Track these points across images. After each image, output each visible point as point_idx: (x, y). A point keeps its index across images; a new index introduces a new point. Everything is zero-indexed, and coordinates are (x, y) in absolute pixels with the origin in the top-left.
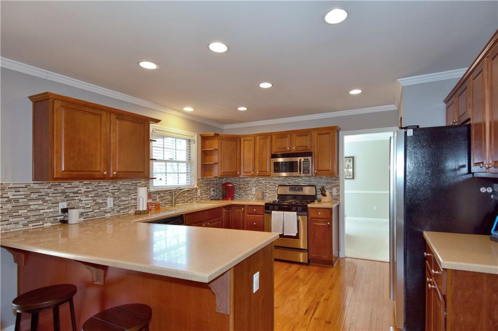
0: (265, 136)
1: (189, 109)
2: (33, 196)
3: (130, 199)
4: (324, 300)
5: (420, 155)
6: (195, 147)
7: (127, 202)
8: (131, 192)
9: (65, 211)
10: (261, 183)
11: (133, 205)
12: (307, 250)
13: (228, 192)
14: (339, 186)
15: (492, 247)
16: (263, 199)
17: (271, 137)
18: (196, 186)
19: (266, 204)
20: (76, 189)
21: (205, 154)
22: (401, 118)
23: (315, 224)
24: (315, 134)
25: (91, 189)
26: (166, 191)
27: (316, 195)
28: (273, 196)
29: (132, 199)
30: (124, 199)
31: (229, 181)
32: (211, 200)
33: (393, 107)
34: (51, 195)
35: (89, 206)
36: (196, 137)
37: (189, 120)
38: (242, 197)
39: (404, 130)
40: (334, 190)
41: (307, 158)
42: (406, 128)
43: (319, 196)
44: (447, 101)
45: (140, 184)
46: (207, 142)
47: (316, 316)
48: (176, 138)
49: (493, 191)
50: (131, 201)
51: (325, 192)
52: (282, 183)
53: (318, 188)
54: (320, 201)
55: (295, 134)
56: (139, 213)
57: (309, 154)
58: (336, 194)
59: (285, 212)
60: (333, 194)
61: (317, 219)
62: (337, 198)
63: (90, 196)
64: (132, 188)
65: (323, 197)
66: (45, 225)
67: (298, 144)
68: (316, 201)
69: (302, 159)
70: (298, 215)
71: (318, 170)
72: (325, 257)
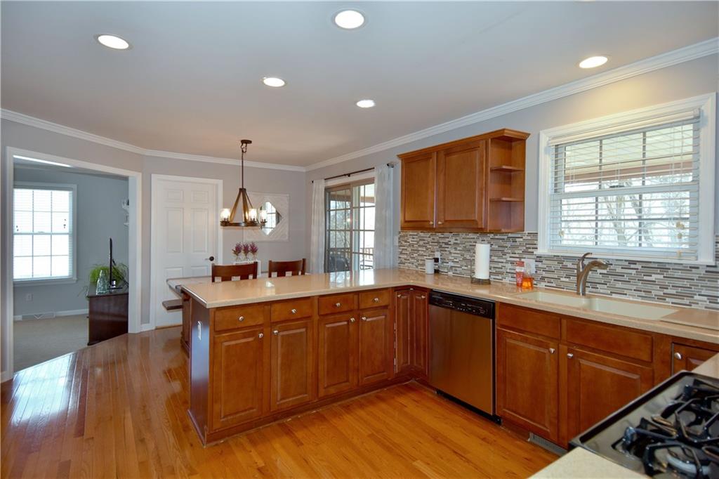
2: (421, 243)
3: (504, 261)
7: (500, 265)
8: (506, 250)
11: (508, 271)
29: (507, 262)
35: (457, 260)
45: (521, 240)
50: (506, 265)
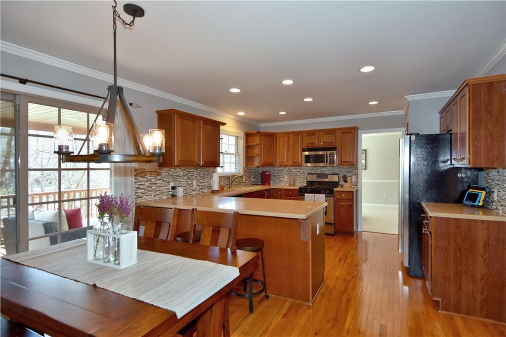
0: (297, 134)
1: (241, 114)
4: (351, 255)
5: (420, 152)
6: (242, 142)
9: (173, 188)
10: (292, 172)
12: (334, 224)
13: (265, 178)
14: (358, 174)
15: (464, 210)
16: (294, 185)
17: (302, 135)
18: (243, 174)
19: (299, 188)
20: (178, 173)
21: (248, 148)
22: (408, 124)
23: (340, 203)
24: (339, 133)
25: (185, 174)
26: (225, 177)
27: (339, 182)
28: (302, 182)
30: (202, 181)
31: (265, 170)
32: (253, 185)
33: (402, 112)
34: (166, 177)
36: (242, 134)
37: (241, 122)
38: (276, 183)
39: (409, 136)
40: (354, 177)
41: (333, 152)
42: (411, 134)
43: (342, 183)
44: (441, 113)
46: (250, 138)
47: (347, 262)
48: (229, 135)
49: (466, 176)
51: (347, 179)
52: (310, 172)
53: (340, 176)
54: (342, 186)
55: (322, 133)
56: (214, 192)
57: (334, 149)
58: (355, 181)
59: (316, 195)
60: (353, 181)
61: (341, 200)
62: (356, 184)
63: (185, 178)
64: (206, 173)
65: (345, 183)
66: (164, 197)
67: (325, 141)
68: (340, 187)
69: (329, 153)
70: (326, 196)
71: (341, 162)
72: (347, 230)
